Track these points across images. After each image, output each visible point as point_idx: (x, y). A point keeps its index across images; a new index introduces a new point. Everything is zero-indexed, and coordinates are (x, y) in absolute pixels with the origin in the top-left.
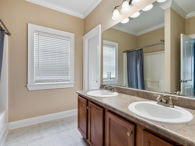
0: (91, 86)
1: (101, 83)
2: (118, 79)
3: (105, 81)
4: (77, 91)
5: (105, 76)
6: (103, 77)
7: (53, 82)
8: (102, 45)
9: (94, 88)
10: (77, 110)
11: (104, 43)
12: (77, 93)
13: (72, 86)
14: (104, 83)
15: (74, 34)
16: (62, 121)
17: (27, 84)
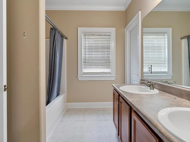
0: (133, 80)
1: (141, 78)
2: (172, 74)
3: (145, 76)
4: (113, 84)
5: (146, 70)
6: (144, 71)
7: (97, 75)
8: (142, 34)
9: (136, 82)
10: (112, 103)
11: (144, 32)
12: (113, 86)
13: (114, 79)
14: (145, 78)
15: (115, 28)
16: (104, 110)
17: (78, 75)
